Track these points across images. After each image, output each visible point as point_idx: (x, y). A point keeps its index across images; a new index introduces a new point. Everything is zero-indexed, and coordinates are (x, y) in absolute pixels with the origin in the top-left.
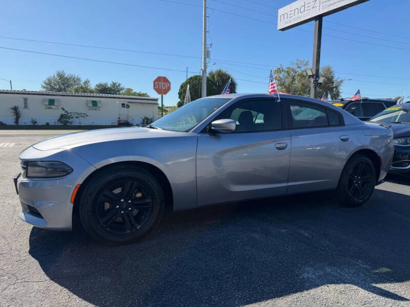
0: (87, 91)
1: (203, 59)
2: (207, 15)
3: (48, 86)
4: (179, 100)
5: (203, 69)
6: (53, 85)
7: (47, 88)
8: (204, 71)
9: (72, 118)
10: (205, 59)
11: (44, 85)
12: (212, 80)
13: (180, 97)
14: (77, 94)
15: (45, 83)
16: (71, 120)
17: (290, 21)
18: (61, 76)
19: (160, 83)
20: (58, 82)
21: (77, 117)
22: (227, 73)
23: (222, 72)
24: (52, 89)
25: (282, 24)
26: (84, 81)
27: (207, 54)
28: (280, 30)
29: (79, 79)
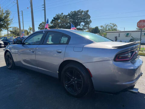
19: (141, 23)
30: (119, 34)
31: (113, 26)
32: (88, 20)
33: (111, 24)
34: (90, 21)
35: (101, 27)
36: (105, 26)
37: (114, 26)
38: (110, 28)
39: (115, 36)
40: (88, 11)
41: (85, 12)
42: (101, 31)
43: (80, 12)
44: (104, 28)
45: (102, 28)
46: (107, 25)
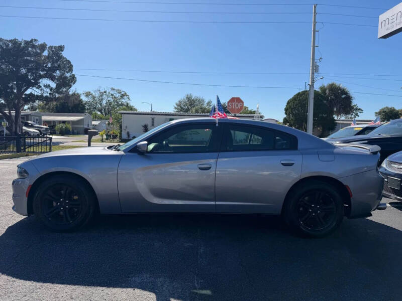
0: (205, 111)
1: (311, 74)
2: (316, 30)
3: (179, 107)
4: (285, 116)
5: (310, 84)
6: (182, 106)
7: (178, 109)
8: (312, 86)
9: (186, 134)
10: (313, 73)
11: (176, 107)
12: (322, 95)
13: (286, 113)
14: (197, 114)
15: (177, 104)
16: (186, 136)
17: (392, 27)
18: (189, 98)
19: (233, 103)
20: (186, 104)
21: (191, 134)
22: (341, 86)
23: (336, 86)
24: (182, 109)
25: (383, 32)
26: (207, 102)
27: (315, 69)
28: (381, 38)
29: (203, 101)
30: (153, 119)
31: (118, 95)
32: (68, 75)
33: (113, 89)
34: (73, 79)
35: (88, 94)
36: (97, 95)
37: (123, 96)
38: (112, 100)
39: (143, 124)
40: (61, 48)
41: (51, 47)
42: (87, 107)
43: (34, 46)
44: (94, 98)
45: (89, 99)
46: (102, 91)
